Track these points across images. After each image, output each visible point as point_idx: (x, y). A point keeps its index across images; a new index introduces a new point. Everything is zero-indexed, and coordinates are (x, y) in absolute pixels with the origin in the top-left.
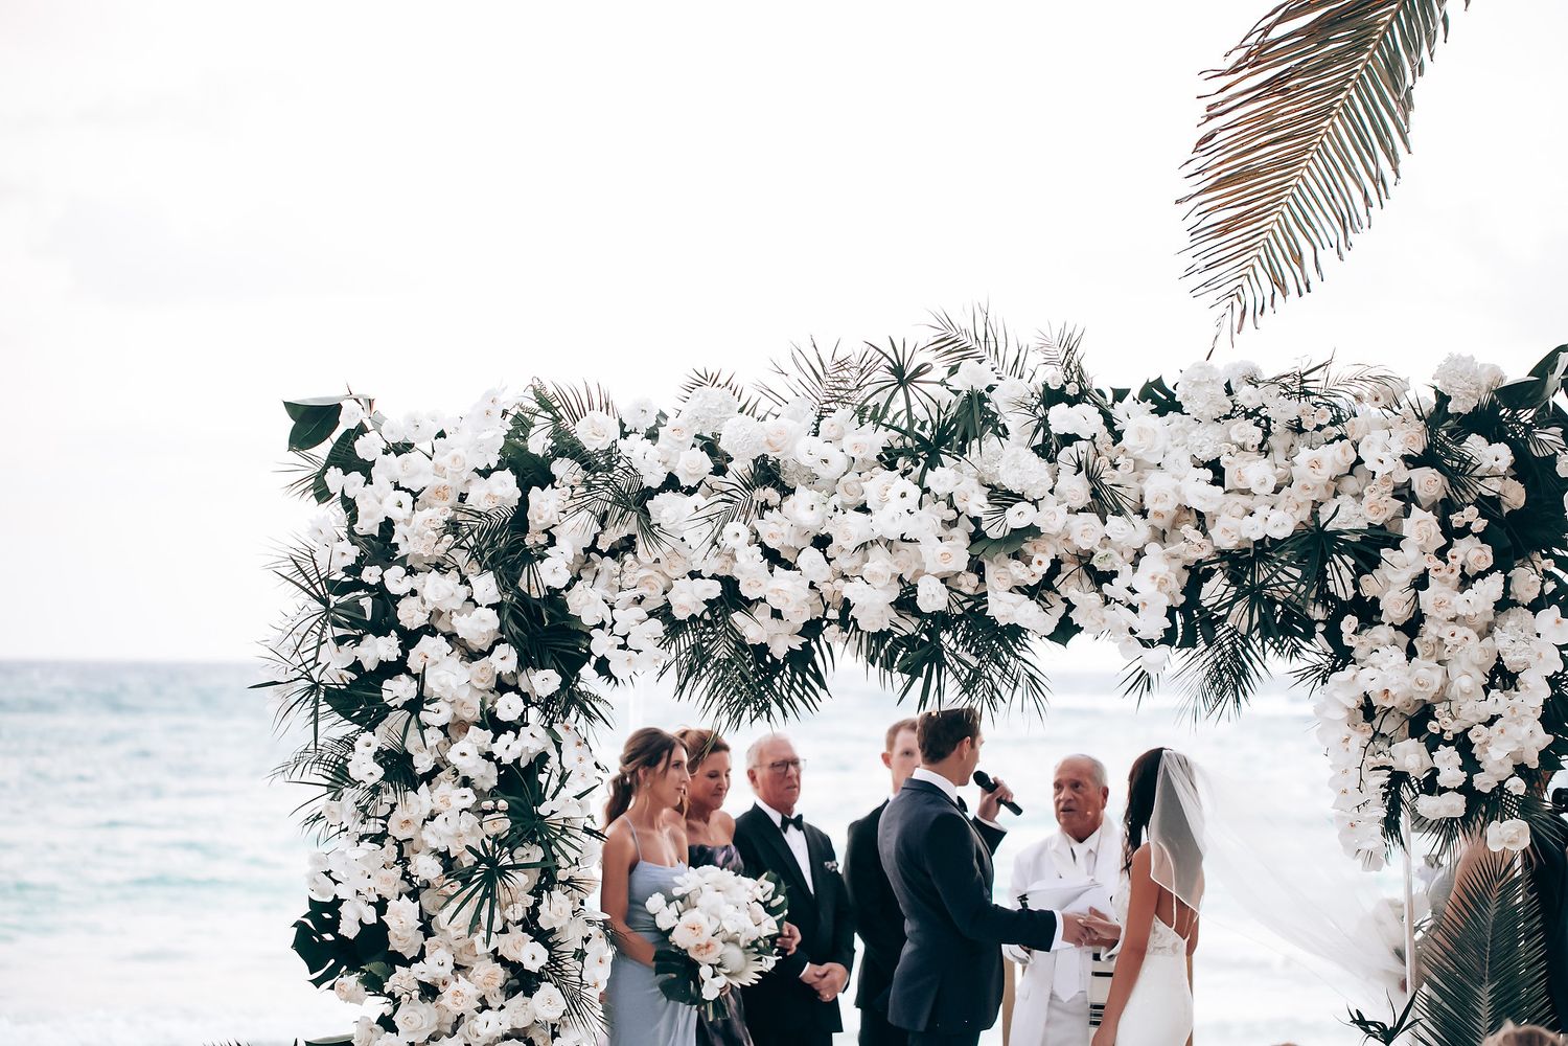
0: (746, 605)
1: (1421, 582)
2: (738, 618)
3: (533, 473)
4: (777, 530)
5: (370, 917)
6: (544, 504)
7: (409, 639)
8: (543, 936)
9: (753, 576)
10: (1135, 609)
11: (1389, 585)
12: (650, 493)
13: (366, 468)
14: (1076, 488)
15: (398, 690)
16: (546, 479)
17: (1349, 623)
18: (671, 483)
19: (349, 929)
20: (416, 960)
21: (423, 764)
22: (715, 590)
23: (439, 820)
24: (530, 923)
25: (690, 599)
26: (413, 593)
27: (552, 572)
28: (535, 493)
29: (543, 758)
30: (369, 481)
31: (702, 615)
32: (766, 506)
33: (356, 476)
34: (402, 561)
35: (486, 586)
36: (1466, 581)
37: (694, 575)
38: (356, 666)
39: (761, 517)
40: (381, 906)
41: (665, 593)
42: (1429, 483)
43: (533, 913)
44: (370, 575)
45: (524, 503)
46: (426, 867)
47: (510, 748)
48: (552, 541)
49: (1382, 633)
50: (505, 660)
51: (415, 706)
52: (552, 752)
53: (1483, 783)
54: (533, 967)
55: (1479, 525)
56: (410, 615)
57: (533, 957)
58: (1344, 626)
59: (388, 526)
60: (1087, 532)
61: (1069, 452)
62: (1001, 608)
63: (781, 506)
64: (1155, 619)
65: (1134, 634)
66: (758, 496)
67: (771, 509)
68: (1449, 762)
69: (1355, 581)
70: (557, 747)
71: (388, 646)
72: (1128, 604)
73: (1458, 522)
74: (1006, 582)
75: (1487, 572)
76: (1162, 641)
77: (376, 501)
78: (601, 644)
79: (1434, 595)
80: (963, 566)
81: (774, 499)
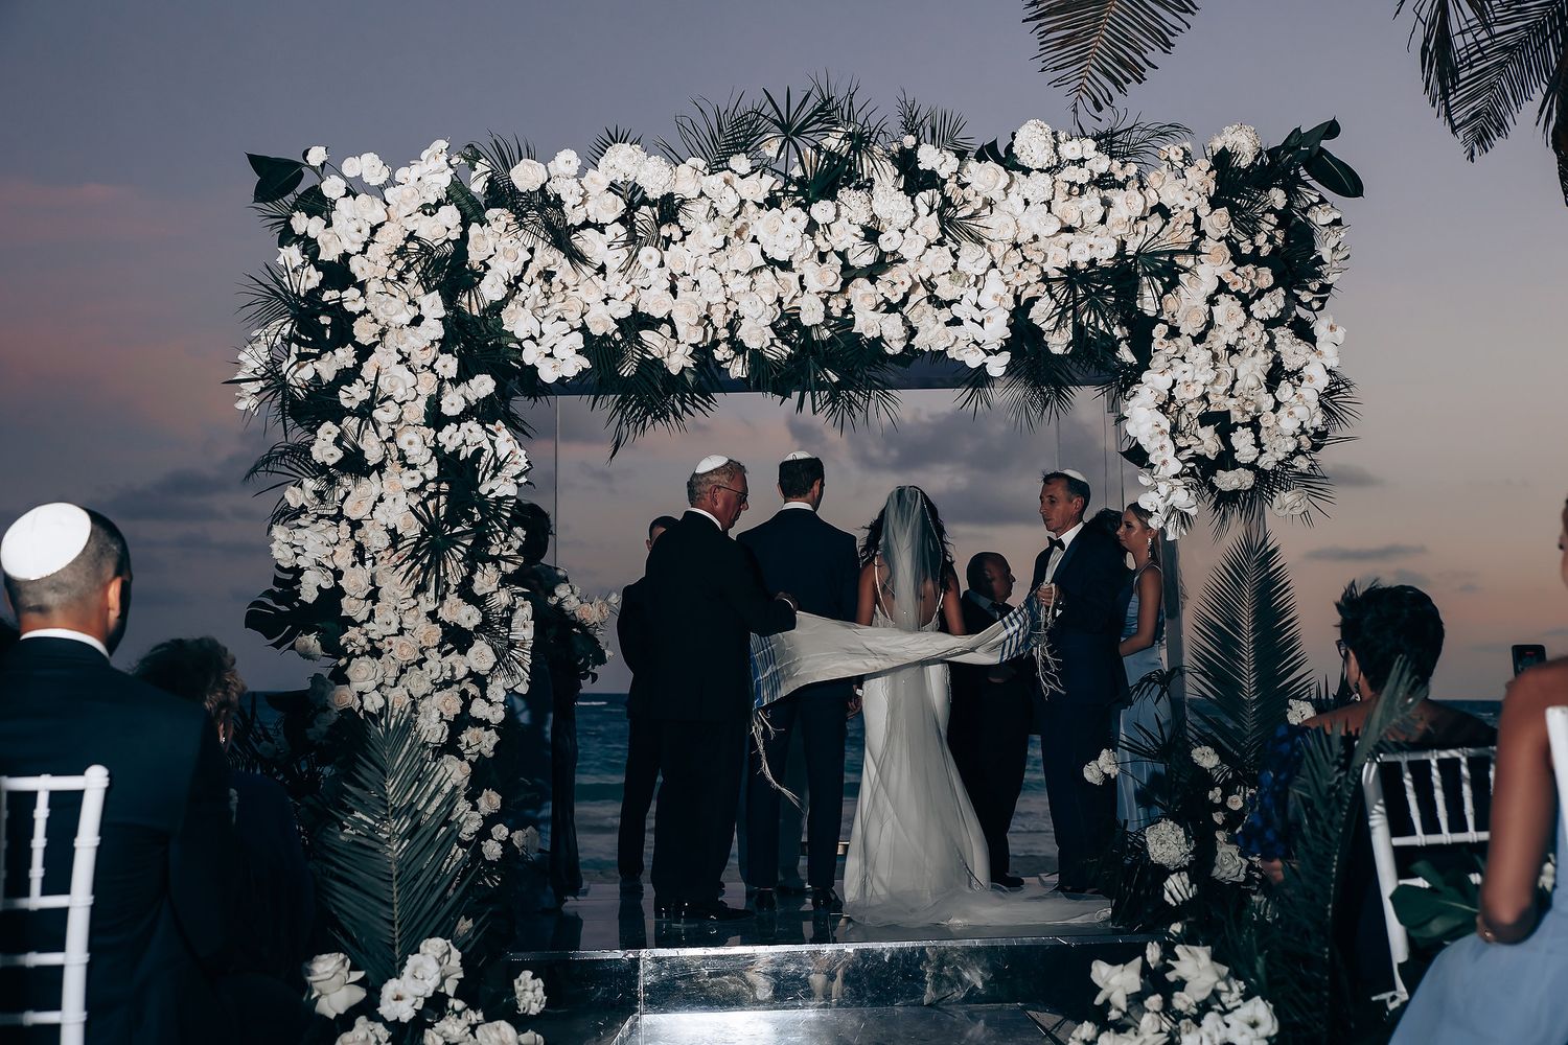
0: (652, 323)
1: (1212, 301)
2: (647, 335)
3: (472, 213)
4: (678, 258)
5: (327, 585)
6: (483, 238)
7: (364, 352)
8: (478, 601)
9: (656, 303)
10: (982, 324)
11: (1188, 303)
12: (573, 229)
13: (327, 210)
14: (930, 226)
15: (353, 395)
16: (483, 221)
17: (1159, 331)
18: (589, 223)
19: (309, 594)
20: (366, 621)
21: (373, 451)
22: (625, 312)
23: (388, 501)
24: (466, 592)
25: (602, 322)
26: (366, 312)
27: (491, 289)
28: (474, 229)
29: (479, 452)
30: (329, 224)
31: (613, 334)
32: (669, 240)
33: (319, 219)
34: (359, 286)
35: (433, 306)
37: (609, 298)
38: (317, 379)
39: (667, 249)
40: (338, 574)
41: (583, 315)
42: (1218, 222)
43: (467, 581)
44: (329, 295)
45: (465, 237)
46: (374, 541)
47: (450, 437)
48: (487, 269)
49: (1184, 342)
50: (447, 365)
51: (365, 411)
52: (486, 445)
53: (1267, 462)
54: (469, 625)
55: (1265, 251)
56: (363, 332)
57: (466, 616)
58: (1155, 333)
59: (346, 256)
60: (940, 259)
61: (924, 197)
62: (868, 323)
63: (683, 239)
64: (997, 329)
65: (978, 344)
66: (665, 231)
67: (675, 243)
68: (1242, 441)
69: (1160, 298)
70: (492, 443)
71: (345, 356)
72: (973, 320)
73: (1246, 249)
74: (871, 302)
75: (1269, 290)
76: (1002, 349)
77: (336, 239)
78: (530, 355)
79: (1227, 308)
80: (837, 288)
81: (677, 234)
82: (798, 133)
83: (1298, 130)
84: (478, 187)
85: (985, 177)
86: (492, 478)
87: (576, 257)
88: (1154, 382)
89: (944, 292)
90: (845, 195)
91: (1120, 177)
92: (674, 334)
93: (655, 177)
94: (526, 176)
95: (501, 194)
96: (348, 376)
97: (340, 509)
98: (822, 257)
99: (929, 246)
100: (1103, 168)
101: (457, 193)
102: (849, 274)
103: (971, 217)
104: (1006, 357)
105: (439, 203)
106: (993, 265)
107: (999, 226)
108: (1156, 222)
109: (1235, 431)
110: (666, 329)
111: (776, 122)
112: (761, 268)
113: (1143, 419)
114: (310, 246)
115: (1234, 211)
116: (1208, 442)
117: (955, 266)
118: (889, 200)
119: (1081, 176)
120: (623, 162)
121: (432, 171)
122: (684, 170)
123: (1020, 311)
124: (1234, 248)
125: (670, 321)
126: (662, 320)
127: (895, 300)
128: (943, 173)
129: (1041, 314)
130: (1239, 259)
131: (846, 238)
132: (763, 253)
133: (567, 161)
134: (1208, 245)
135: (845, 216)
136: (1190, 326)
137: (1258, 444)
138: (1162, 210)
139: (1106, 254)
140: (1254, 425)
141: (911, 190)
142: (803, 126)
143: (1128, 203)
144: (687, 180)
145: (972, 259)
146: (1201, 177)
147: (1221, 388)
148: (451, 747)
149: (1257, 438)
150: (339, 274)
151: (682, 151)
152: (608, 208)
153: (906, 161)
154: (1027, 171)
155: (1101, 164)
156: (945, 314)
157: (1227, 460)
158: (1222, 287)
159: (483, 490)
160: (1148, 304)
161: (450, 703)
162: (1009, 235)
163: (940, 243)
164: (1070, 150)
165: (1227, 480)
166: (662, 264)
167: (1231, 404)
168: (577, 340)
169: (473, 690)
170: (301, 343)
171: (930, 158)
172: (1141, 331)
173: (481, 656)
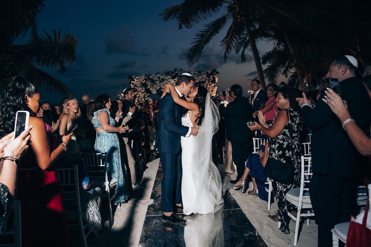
1: (207, 85)
6: (147, 82)
7: (138, 92)
12: (155, 81)
13: (134, 81)
15: (138, 96)
16: (147, 81)
22: (160, 88)
25: (158, 88)
27: (149, 87)
29: (148, 100)
32: (163, 82)
34: (138, 87)
35: (144, 88)
36: (210, 85)
37: (158, 87)
41: (156, 88)
42: (208, 78)
47: (146, 99)
48: (148, 85)
50: (145, 93)
51: (139, 97)
56: (138, 90)
71: (137, 93)
77: (135, 83)
78: (152, 92)
81: (163, 81)
83: (213, 70)
84: (147, 78)
87: (155, 84)
93: (161, 77)
94: (151, 77)
95: (149, 78)
96: (137, 94)
101: (145, 79)
105: (144, 80)
108: (202, 79)
111: (171, 72)
114: (133, 83)
119: (196, 75)
120: (158, 75)
121: (143, 77)
125: (163, 88)
130: (209, 81)
133: (154, 75)
138: (203, 77)
143: (200, 77)
144: (164, 77)
146: (206, 75)
150: (136, 86)
151: (163, 75)
152: (158, 79)
164: (195, 73)
168: (156, 90)
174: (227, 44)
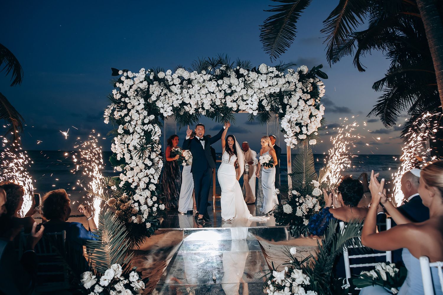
0: (186, 104)
1: (298, 101)
2: (185, 107)
3: (150, 82)
4: (191, 91)
5: (122, 157)
6: (152, 88)
7: (129, 110)
8: (152, 160)
9: (187, 101)
10: (252, 105)
11: (293, 101)
12: (170, 86)
13: (122, 82)
14: (242, 85)
15: (127, 119)
16: (153, 84)
17: (288, 107)
18: (173, 84)
19: (119, 159)
20: (130, 164)
21: (131, 131)
22: (181, 102)
23: (134, 140)
24: (149, 158)
25: (176, 104)
26: (130, 102)
27: (153, 98)
28: (151, 86)
30: (123, 85)
31: (178, 107)
33: (121, 84)
34: (128, 97)
35: (142, 101)
36: (306, 101)
37: (177, 99)
38: (121, 116)
39: (189, 89)
40: (124, 155)
41: (173, 103)
42: (300, 85)
43: (150, 156)
44: (123, 100)
45: (149, 87)
46: (131, 148)
47: (146, 128)
48: (153, 93)
49: (292, 109)
50: (145, 113)
51: (129, 122)
52: (153, 129)
53: (309, 133)
54: (149, 165)
55: (309, 91)
56: (129, 106)
57: (149, 163)
58: (287, 107)
59: (126, 92)
60: (244, 92)
61: (241, 79)
62: (229, 105)
63: (192, 88)
64: (255, 106)
65: (252, 109)
66: (189, 86)
67: (191, 88)
68: (304, 129)
69: (288, 100)
70: (154, 128)
71: (125, 111)
72: (250, 104)
73: (305, 90)
74: (230, 100)
75: (310, 99)
76: (256, 110)
77: (124, 87)
78: (162, 111)
79: (302, 102)
80: (223, 98)
81: (191, 86)
82: (215, 66)
83: (314, 67)
84: (151, 77)
85: (253, 75)
86: (154, 136)
87: (171, 91)
88: (287, 117)
89: (245, 98)
90: (225, 78)
91: (280, 75)
92: (191, 106)
93: (186, 75)
94: (161, 75)
95: (156, 78)
96: (126, 115)
97: (125, 142)
98: (220, 91)
99: (242, 89)
100: (277, 73)
101: (147, 78)
102: (226, 95)
103: (250, 83)
104: (257, 111)
105: (143, 81)
106: (255, 93)
107: (256, 85)
108: (287, 84)
109: (303, 127)
110: (189, 105)
111: (211, 64)
112: (208, 93)
113: (284, 124)
114: (119, 89)
115: (303, 83)
116: (298, 129)
117: (247, 93)
118: (234, 80)
119: (273, 75)
120: (180, 72)
121: (141, 75)
122: (192, 74)
123: (260, 102)
124: (303, 90)
126: (188, 104)
127: (235, 100)
128: (245, 74)
129: (264, 103)
130: (304, 92)
131: (225, 87)
132: (208, 90)
133: (169, 72)
134: (298, 90)
135: (224, 83)
136: (294, 106)
137: (307, 130)
138: (288, 82)
139: (278, 90)
140: (307, 126)
141: (238, 78)
142: (216, 65)
143: (282, 81)
144: (193, 75)
145: (250, 92)
146: (296, 76)
147: (300, 118)
148: (147, 188)
149: (307, 129)
150: (125, 95)
151: (192, 69)
152: (177, 81)
153: (237, 72)
154: (262, 74)
155: (276, 73)
156: (245, 103)
157: (301, 133)
158: (301, 98)
159: (152, 138)
160: (285, 101)
161: (147, 180)
162: (258, 87)
163: (244, 88)
164: (271, 69)
165: (301, 137)
166: (188, 93)
167: (302, 121)
168: (171, 108)
169: (151, 177)
170: (118, 109)
171: (242, 71)
172: (284, 106)
173: (152, 171)
174: (335, 27)
